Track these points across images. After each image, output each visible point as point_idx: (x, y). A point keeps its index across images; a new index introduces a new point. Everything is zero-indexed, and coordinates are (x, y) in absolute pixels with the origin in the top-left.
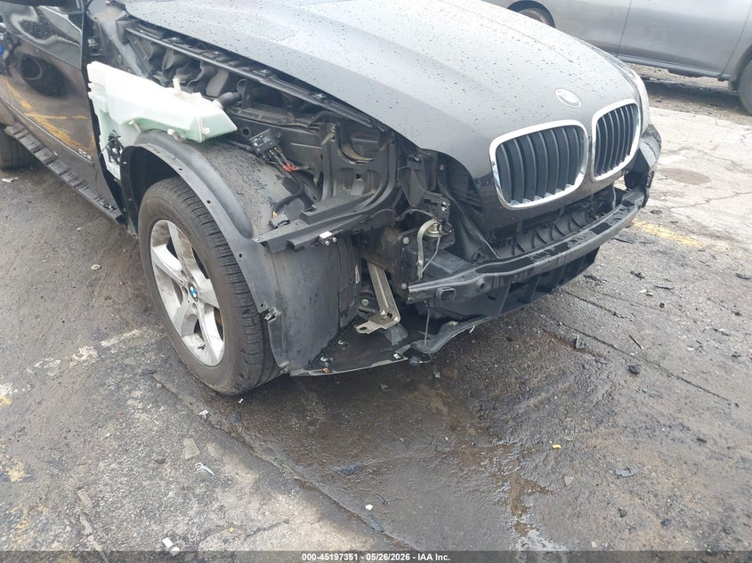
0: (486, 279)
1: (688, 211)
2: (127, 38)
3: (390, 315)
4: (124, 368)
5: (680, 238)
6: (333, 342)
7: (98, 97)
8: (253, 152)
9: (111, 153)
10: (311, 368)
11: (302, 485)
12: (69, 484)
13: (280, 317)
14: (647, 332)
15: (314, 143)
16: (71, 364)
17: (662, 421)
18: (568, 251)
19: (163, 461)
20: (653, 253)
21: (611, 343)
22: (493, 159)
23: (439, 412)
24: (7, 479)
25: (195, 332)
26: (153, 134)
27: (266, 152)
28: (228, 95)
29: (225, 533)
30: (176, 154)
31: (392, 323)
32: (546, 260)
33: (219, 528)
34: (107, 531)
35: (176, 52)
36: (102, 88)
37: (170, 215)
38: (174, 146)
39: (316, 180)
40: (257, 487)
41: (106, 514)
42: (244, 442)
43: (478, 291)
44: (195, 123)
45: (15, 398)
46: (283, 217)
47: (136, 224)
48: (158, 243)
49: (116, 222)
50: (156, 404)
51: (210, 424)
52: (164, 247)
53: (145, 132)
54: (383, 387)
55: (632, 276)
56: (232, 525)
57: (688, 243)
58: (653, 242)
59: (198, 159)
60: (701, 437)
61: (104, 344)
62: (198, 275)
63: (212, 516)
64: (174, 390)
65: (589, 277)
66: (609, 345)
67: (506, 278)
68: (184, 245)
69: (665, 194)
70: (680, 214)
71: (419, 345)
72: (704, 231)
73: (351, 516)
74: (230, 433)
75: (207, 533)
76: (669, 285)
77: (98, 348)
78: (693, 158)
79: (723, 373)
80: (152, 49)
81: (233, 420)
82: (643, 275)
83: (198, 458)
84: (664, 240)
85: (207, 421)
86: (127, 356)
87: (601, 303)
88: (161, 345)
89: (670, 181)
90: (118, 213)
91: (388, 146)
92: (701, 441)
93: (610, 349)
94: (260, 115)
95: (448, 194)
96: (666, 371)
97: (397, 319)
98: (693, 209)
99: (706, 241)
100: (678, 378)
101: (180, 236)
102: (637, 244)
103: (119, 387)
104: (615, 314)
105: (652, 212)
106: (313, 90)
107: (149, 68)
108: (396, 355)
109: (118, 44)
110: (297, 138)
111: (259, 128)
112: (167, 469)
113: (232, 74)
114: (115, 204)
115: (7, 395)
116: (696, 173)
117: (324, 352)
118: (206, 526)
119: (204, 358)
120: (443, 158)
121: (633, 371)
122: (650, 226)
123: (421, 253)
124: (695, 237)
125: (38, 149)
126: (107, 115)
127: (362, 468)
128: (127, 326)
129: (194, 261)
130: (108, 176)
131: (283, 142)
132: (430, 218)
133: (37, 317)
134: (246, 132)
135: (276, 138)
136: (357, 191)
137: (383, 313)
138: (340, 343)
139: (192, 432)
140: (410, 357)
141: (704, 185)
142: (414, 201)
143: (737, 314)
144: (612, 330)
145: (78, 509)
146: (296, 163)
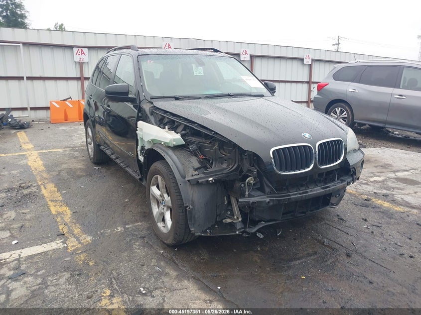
0: (270, 200)
1: (403, 196)
2: (152, 113)
3: (238, 218)
4: (133, 235)
5: (394, 207)
6: (213, 226)
7: (140, 133)
8: (190, 152)
9: (141, 152)
10: (203, 233)
11: (194, 278)
12: (110, 268)
13: (192, 209)
14: (361, 241)
15: (211, 149)
16: (114, 232)
17: (355, 274)
18: (307, 194)
19: (144, 265)
20: (376, 212)
21: (341, 244)
22: (272, 156)
23: (256, 261)
24: (89, 265)
25: (162, 221)
26: (156, 145)
27: (194, 151)
28: (183, 132)
29: (163, 290)
30: (164, 151)
31: (238, 221)
32: (297, 196)
33: (161, 288)
34: (121, 283)
35: (168, 118)
36: (141, 130)
37: (159, 172)
38: (164, 148)
39: (211, 162)
40: (177, 277)
41: (121, 279)
42: (175, 263)
43: (267, 204)
44: (171, 140)
45: (93, 241)
46: (197, 172)
47: (146, 180)
48: (153, 185)
49: (139, 181)
50: (144, 247)
51: (163, 256)
52: (155, 187)
53: (154, 144)
54: (234, 250)
55: (362, 220)
56: (166, 287)
57: (397, 209)
58: (379, 208)
59: (171, 152)
60: (371, 281)
61: (127, 226)
62: (166, 196)
63: (159, 284)
64: (151, 244)
65: (340, 219)
66: (340, 245)
67: (278, 200)
68: (163, 184)
69: (393, 188)
70: (398, 197)
71: (247, 230)
72: (408, 205)
73: (211, 290)
74: (170, 259)
75: (156, 289)
76: (379, 225)
77: (124, 228)
78: (416, 173)
79: (392, 260)
80: (160, 117)
81: (172, 255)
82: (368, 220)
83: (157, 266)
84: (385, 207)
85: (162, 254)
86: (135, 231)
87: (343, 229)
88: (148, 229)
89: (399, 183)
90: (140, 177)
91: (236, 150)
92: (371, 283)
93: (341, 247)
94: (193, 139)
95: (257, 167)
96: (365, 257)
97: (240, 219)
98: (407, 196)
99: (407, 209)
100: (369, 260)
101: (162, 180)
102: (370, 208)
103: (130, 241)
104: (348, 234)
105: (383, 195)
106: (212, 131)
107: (158, 123)
108: (237, 232)
109: (149, 115)
110: (205, 147)
111: (192, 143)
112: (145, 268)
113: (185, 125)
114: (139, 173)
115: (90, 240)
116: (415, 181)
117: (209, 229)
118: (156, 286)
119: (164, 231)
120: (255, 154)
121: (348, 255)
122: (379, 201)
123: (247, 190)
124: (402, 207)
125: (112, 154)
126: (142, 139)
127: (219, 276)
128: (137, 221)
129: (165, 190)
130: (139, 161)
131: (200, 148)
132: (251, 176)
133: (103, 216)
134: (188, 144)
135: (197, 147)
136: (225, 166)
137: (235, 217)
138: (216, 226)
139: (156, 258)
140: (243, 233)
141: (416, 186)
142: (245, 170)
143: (410, 239)
144: (344, 239)
145: (112, 276)
146: (204, 156)
